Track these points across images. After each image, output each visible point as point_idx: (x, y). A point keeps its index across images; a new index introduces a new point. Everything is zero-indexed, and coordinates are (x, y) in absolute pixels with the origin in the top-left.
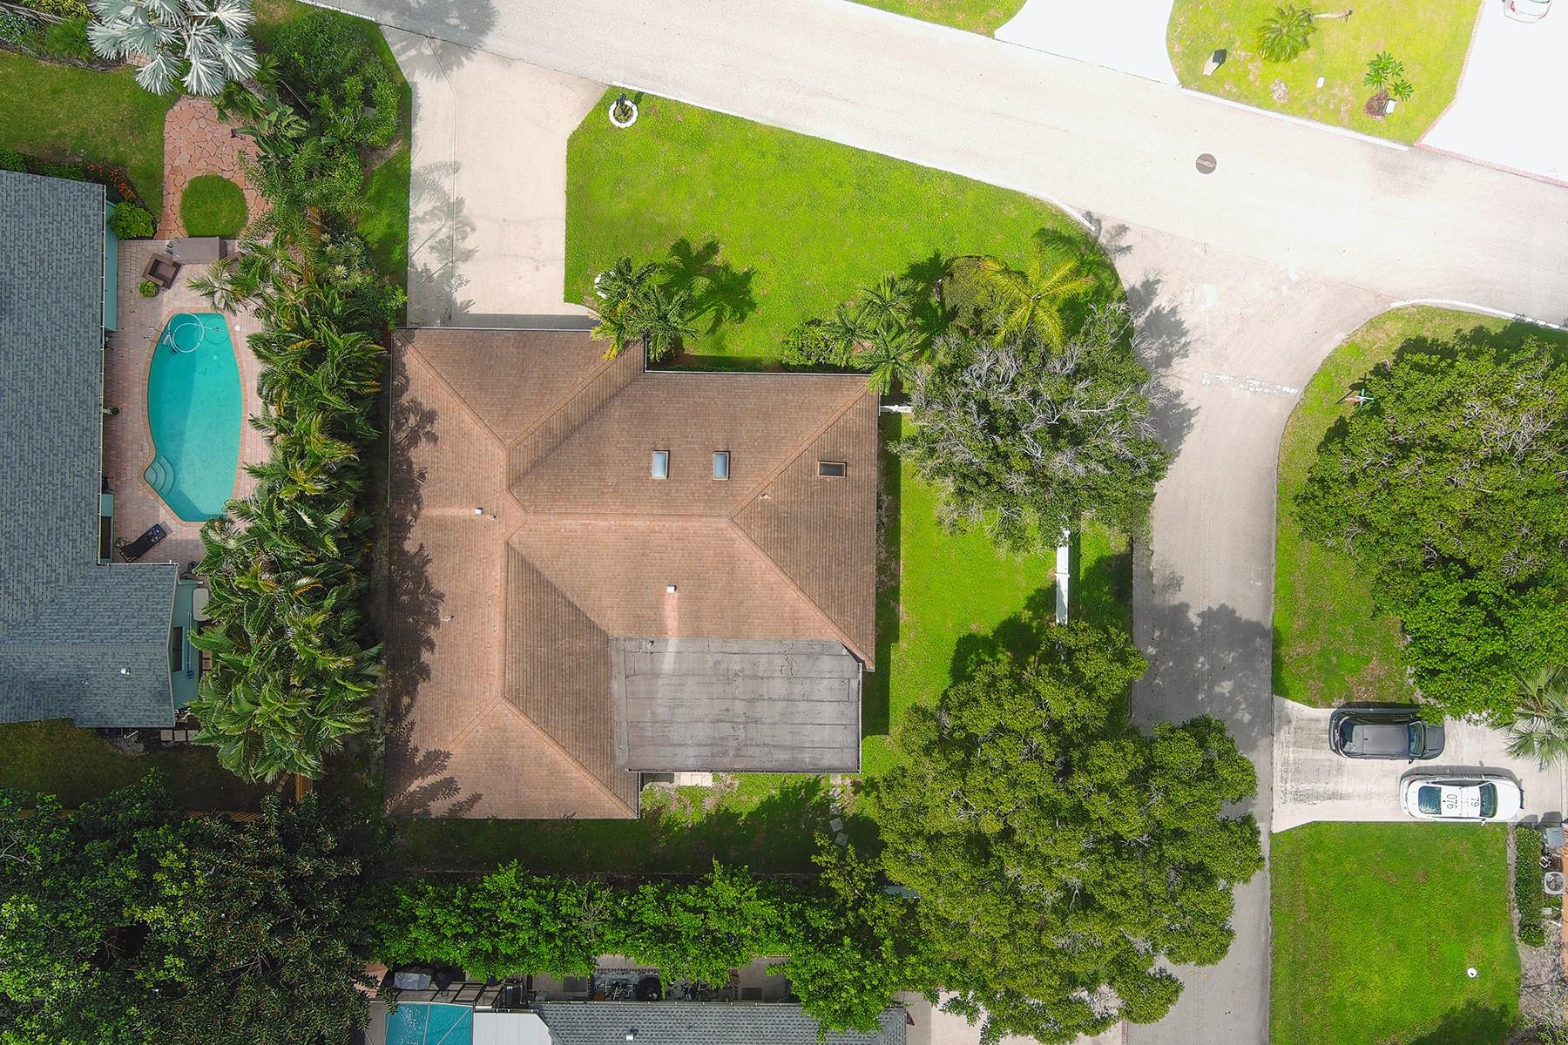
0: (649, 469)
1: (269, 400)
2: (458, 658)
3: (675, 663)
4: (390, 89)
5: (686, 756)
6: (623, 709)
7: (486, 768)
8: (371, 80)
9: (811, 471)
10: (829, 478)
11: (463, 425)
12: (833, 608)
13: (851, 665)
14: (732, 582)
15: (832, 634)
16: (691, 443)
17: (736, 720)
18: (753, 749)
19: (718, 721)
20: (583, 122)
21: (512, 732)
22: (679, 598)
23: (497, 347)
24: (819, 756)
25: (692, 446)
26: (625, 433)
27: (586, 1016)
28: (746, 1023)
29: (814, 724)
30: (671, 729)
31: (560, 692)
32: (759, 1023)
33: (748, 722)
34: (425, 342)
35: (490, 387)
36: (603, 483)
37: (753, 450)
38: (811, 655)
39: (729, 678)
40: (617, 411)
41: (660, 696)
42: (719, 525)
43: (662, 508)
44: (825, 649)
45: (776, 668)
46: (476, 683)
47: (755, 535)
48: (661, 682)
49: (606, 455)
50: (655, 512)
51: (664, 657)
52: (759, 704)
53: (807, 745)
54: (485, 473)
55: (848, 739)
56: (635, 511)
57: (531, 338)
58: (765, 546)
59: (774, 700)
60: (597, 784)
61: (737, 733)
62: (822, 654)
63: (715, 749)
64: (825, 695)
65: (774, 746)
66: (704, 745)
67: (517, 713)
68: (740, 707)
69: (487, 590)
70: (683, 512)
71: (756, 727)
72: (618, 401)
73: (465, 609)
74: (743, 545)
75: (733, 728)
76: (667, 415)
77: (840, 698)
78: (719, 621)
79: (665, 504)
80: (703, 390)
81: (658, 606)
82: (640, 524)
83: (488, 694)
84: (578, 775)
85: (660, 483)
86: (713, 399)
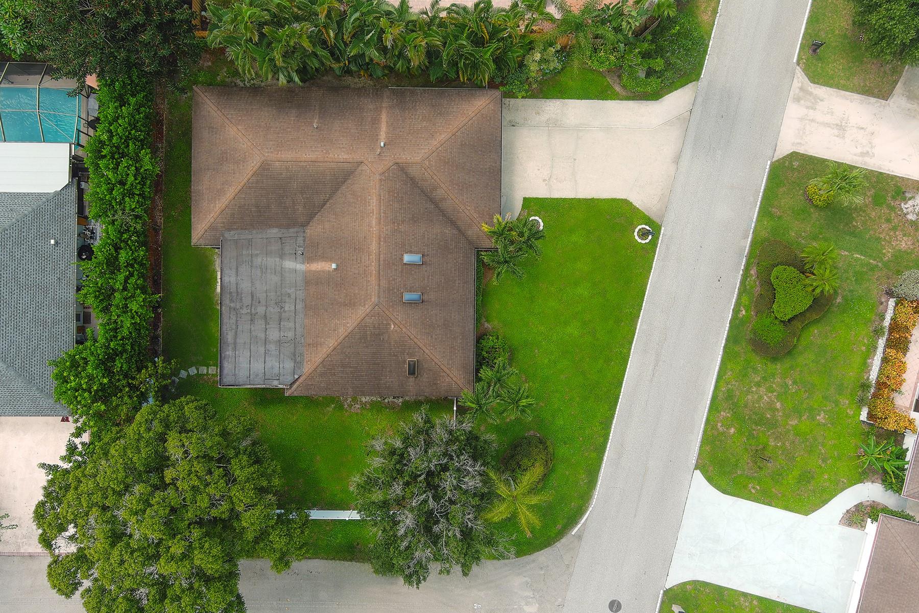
0: (411, 252)
1: (449, 10)
2: (290, 132)
3: (289, 269)
4: (656, 87)
5: (230, 276)
6: (260, 236)
7: (222, 150)
8: (662, 75)
9: (411, 355)
10: (407, 366)
11: (438, 134)
12: (323, 369)
13: (288, 380)
14: (339, 305)
15: (307, 368)
16: (428, 278)
17: (253, 308)
18: (234, 318)
19: (252, 296)
20: (638, 209)
21: (243, 166)
22: (329, 271)
23: (490, 155)
24: (230, 360)
25: (426, 279)
26: (435, 236)
27: (67, 214)
28: (62, 315)
29: (250, 357)
30: (247, 267)
31: (269, 196)
32: (62, 323)
33: (251, 315)
34: (493, 110)
35: (463, 151)
36: (400, 223)
37: (423, 318)
38: (294, 355)
39: (280, 303)
40: (449, 231)
41: (268, 259)
42: (373, 297)
43: (384, 261)
44: (298, 364)
45: (286, 333)
46: (274, 143)
47: (368, 320)
48: (277, 259)
49: (420, 224)
50: (381, 256)
51: (293, 261)
52: (263, 322)
53: (237, 353)
54: (407, 148)
55: (241, 379)
56: (382, 243)
57: (496, 177)
58: (361, 326)
59: (266, 332)
60: (212, 220)
61: (245, 309)
62: (295, 362)
63: (234, 295)
64: (269, 364)
65: (236, 332)
66: (237, 287)
67: (254, 169)
68: (261, 310)
69: (332, 150)
70: (382, 273)
71: (249, 320)
72: (455, 232)
73: (321, 136)
74: (361, 312)
75: (248, 305)
76: (447, 263)
77: (267, 374)
78: (316, 297)
79: (387, 262)
80: (463, 286)
81: (324, 258)
82: (374, 247)
83: (266, 150)
84: (217, 208)
85: (402, 259)
86: (457, 292)
